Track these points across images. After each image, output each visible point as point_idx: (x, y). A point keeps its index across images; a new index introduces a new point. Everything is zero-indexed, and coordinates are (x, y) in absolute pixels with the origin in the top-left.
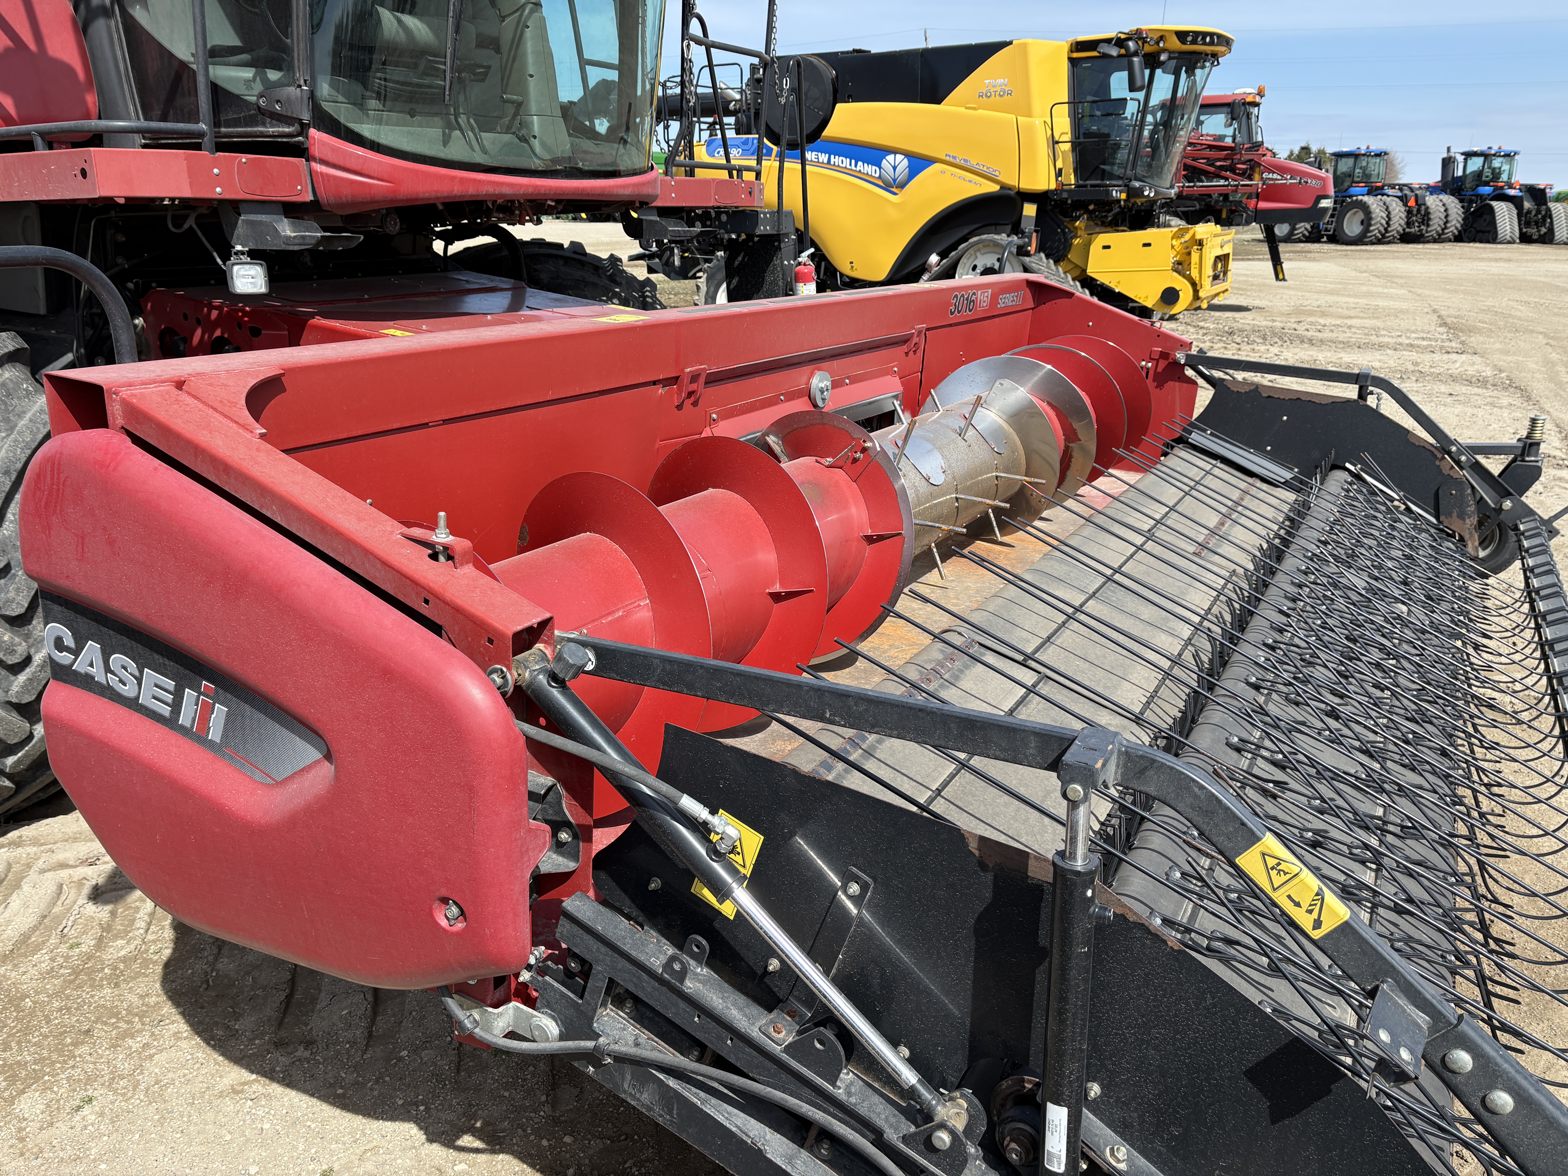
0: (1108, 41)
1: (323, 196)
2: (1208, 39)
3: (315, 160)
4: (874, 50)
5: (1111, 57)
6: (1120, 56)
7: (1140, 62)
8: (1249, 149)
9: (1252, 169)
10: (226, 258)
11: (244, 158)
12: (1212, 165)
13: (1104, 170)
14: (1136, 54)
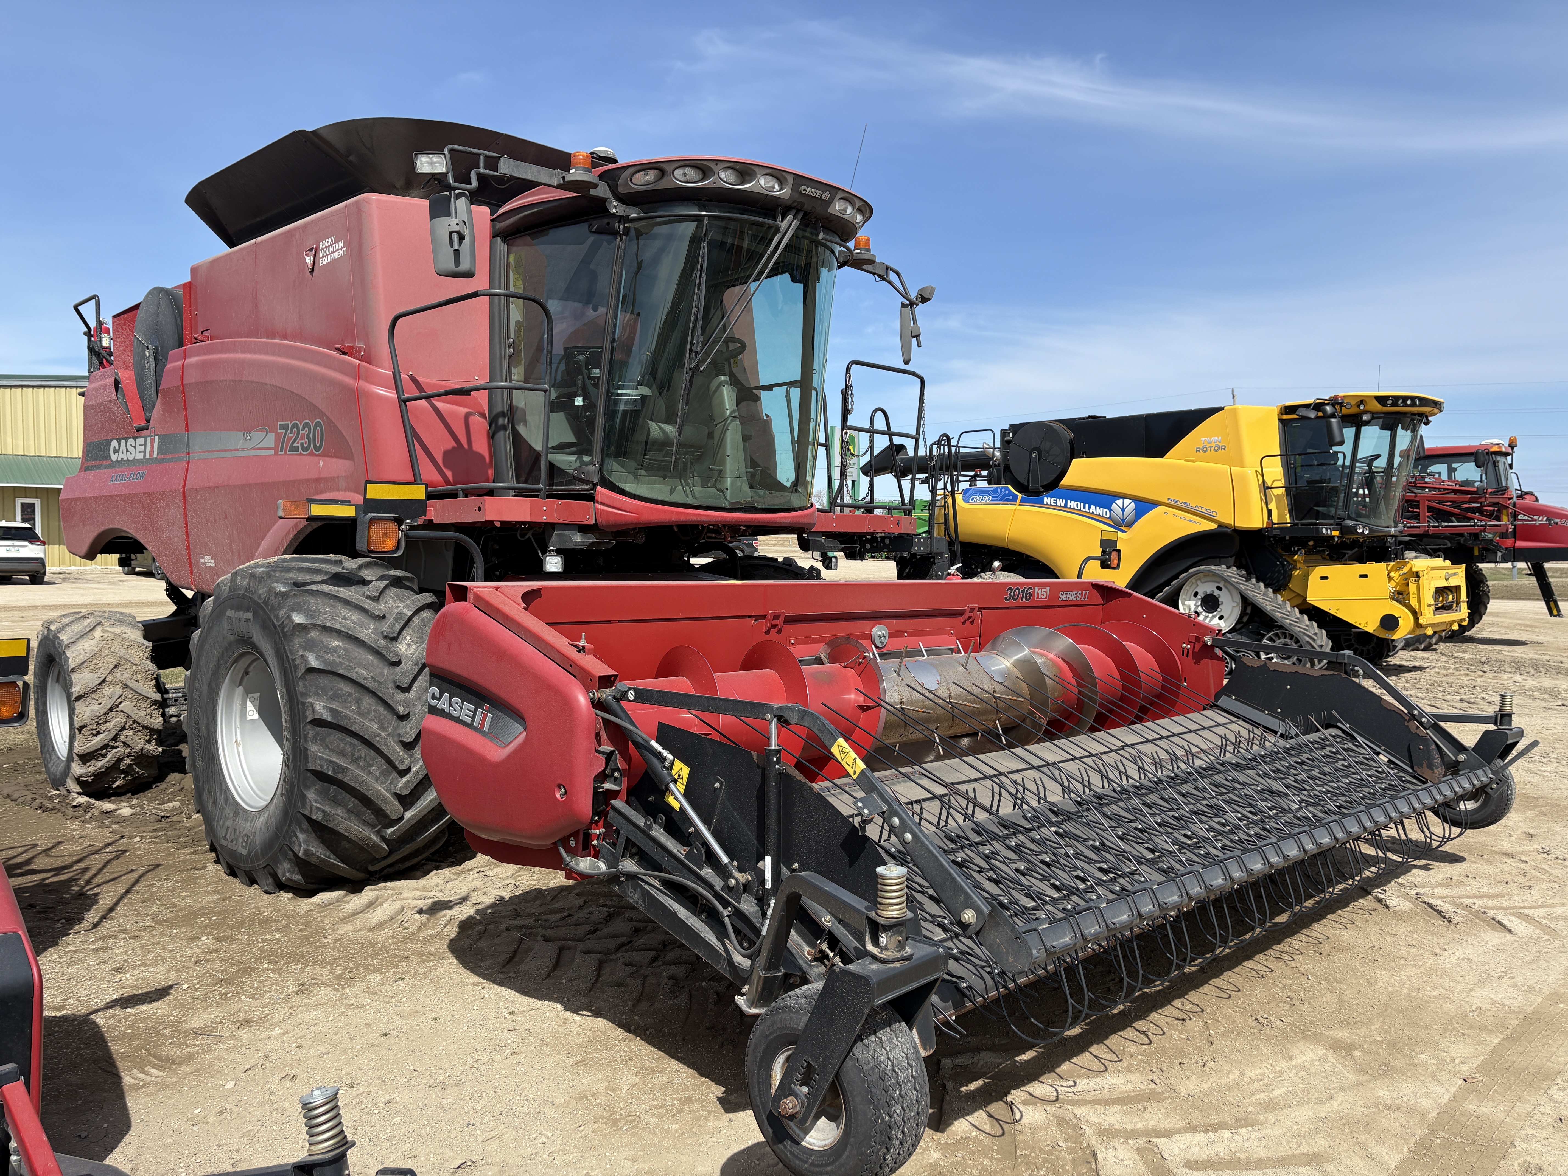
0: (1307, 406)
1: (600, 522)
2: (1409, 402)
3: (598, 502)
4: (1109, 416)
5: (1310, 419)
6: (1317, 418)
7: (1338, 422)
8: (1495, 493)
9: (1499, 511)
10: (544, 552)
11: (560, 502)
12: (1458, 507)
13: (1318, 511)
14: (1333, 415)
